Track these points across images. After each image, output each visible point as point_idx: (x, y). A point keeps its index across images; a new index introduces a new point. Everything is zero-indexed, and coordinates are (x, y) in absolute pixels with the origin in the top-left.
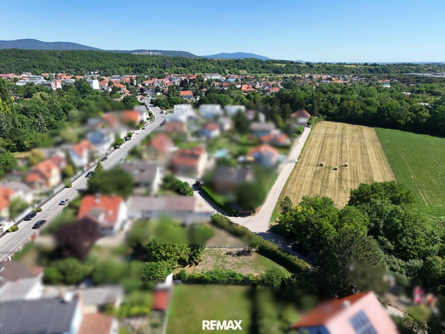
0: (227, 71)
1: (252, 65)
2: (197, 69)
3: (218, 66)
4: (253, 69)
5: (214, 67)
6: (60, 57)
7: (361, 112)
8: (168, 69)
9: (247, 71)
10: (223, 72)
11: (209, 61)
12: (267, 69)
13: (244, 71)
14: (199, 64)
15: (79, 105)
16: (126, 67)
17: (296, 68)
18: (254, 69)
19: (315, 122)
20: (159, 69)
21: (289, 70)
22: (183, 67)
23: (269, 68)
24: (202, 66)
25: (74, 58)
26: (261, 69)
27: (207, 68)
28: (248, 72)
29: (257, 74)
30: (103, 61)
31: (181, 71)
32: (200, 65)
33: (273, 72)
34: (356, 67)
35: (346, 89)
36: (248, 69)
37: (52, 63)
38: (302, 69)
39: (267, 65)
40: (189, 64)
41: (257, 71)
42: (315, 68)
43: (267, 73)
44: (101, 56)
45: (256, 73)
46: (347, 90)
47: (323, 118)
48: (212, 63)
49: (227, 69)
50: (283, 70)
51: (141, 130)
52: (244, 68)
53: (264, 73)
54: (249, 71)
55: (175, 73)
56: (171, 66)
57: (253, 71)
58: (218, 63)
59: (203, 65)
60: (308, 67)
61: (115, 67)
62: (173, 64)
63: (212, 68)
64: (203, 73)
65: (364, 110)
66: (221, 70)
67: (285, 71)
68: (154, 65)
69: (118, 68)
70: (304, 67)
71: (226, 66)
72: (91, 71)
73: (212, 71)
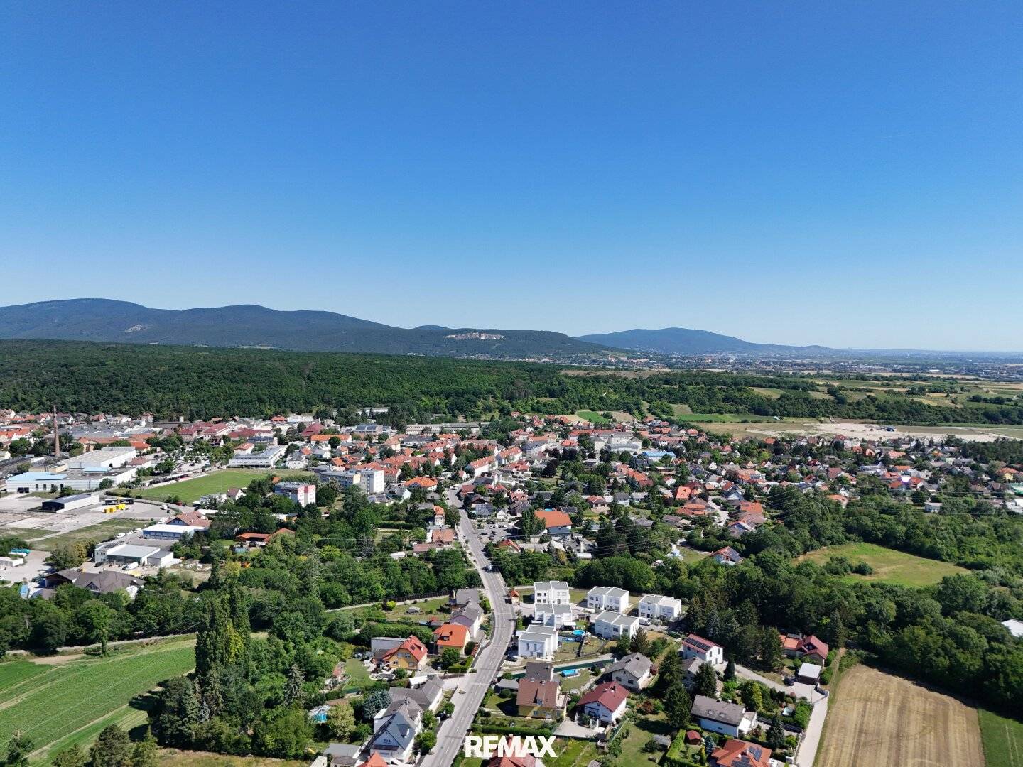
0: (645, 405)
1: (701, 394)
2: (581, 402)
3: (625, 395)
4: (703, 404)
5: (616, 397)
6: (309, 378)
7: (944, 662)
8: (519, 401)
9: (690, 406)
10: (637, 409)
11: (606, 382)
12: (736, 403)
13: (683, 406)
14: (584, 390)
15: (354, 586)
16: (435, 397)
17: (804, 404)
18: (708, 403)
19: (840, 670)
20: (499, 400)
21: (788, 408)
22: (551, 396)
23: (740, 402)
24: (590, 395)
25: (336, 380)
26: (722, 404)
27: (601, 399)
28: (692, 410)
29: (714, 414)
30: (391, 385)
31: (545, 405)
32: (587, 392)
33: (750, 410)
34: (953, 405)
35: (918, 532)
36: (692, 401)
37: (293, 392)
38: (818, 407)
39: (736, 394)
40: (563, 391)
41: (714, 409)
42: (850, 404)
43: (737, 412)
44: (388, 376)
45: (710, 412)
46: (922, 533)
47: (859, 655)
48: (611, 388)
49: (644, 402)
50: (774, 408)
51: (468, 675)
52: (683, 400)
53: (730, 412)
54: (695, 407)
55: (533, 410)
56: (525, 395)
57: (703, 408)
58: (627, 388)
59: (593, 393)
60: (833, 401)
61: (414, 397)
62: (530, 391)
63: (613, 398)
64: (593, 410)
65: (952, 656)
66: (632, 406)
67: (778, 411)
68: (490, 392)
69: (419, 399)
70: (823, 401)
71: (643, 395)
72: (365, 406)
73: (611, 405)
